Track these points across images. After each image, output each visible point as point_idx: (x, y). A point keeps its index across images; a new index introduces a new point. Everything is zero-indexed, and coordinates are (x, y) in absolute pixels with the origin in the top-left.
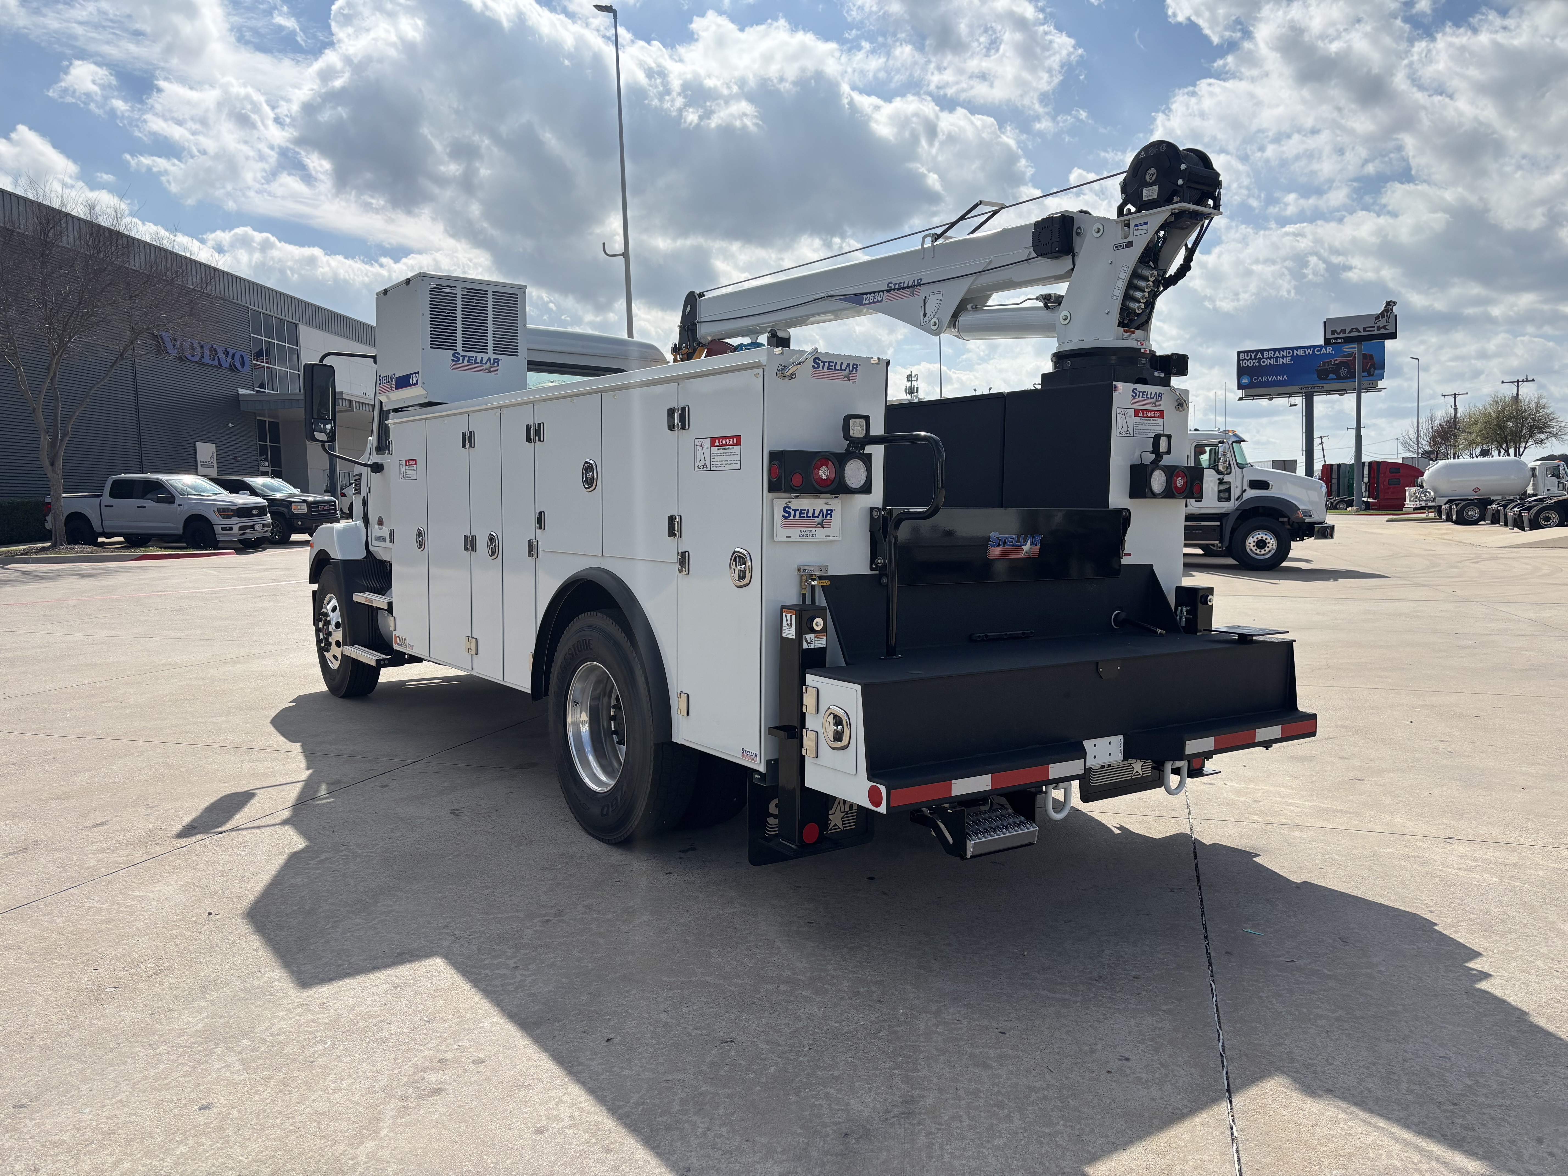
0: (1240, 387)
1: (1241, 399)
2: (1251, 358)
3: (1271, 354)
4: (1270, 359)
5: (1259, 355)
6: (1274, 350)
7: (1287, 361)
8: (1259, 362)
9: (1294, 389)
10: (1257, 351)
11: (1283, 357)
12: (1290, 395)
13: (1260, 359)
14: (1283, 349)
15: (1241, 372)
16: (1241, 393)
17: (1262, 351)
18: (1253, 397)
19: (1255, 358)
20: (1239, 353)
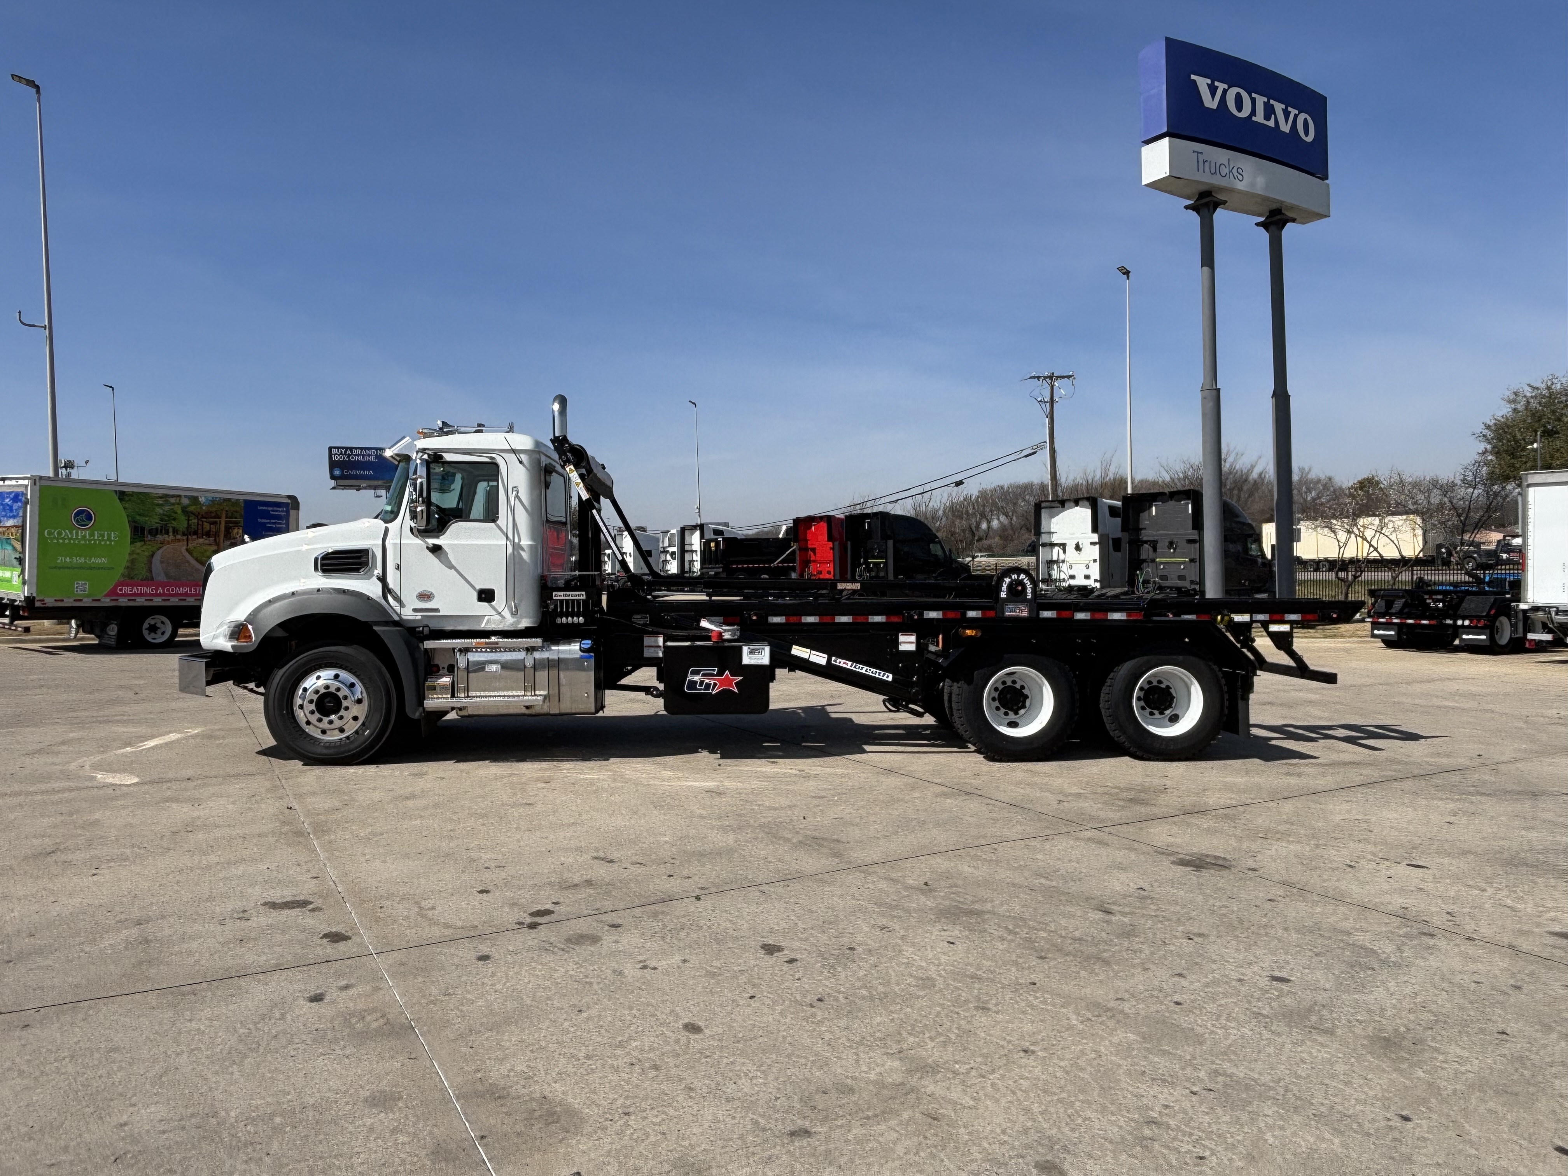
0: (333, 477)
1: (334, 488)
2: (341, 453)
3: (359, 451)
4: (358, 455)
5: (349, 452)
6: (361, 449)
7: (373, 459)
8: (348, 457)
9: (380, 483)
10: (347, 448)
11: (369, 455)
12: (375, 488)
13: (349, 455)
14: (369, 449)
15: (333, 465)
16: (333, 483)
17: (351, 449)
18: (345, 487)
19: (345, 454)
20: (330, 449)
